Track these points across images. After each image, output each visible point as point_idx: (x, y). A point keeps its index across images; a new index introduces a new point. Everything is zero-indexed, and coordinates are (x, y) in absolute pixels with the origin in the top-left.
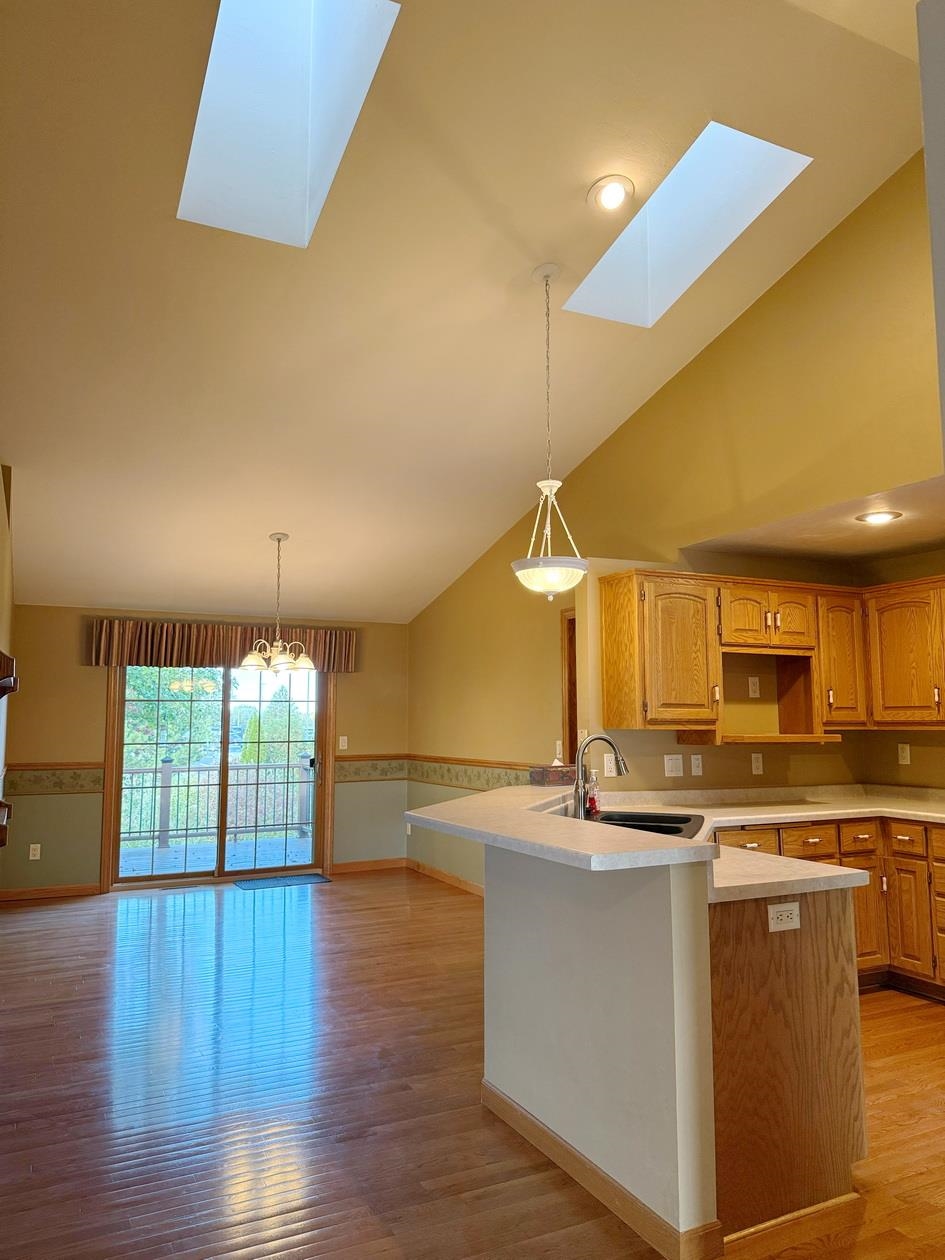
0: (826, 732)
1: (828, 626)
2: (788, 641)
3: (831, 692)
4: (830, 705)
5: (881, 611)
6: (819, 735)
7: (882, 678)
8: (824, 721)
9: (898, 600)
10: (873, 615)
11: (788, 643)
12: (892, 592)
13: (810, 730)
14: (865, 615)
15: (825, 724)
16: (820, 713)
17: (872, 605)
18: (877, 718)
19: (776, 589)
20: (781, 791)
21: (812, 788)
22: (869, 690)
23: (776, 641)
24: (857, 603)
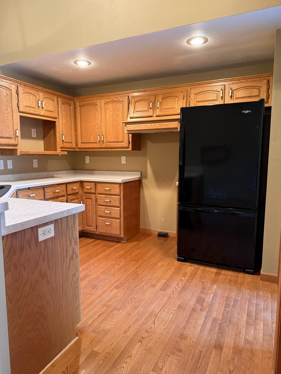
0: (61, 151)
1: (62, 110)
2: (47, 114)
3: (63, 136)
4: (63, 141)
5: (81, 106)
6: (59, 152)
7: (81, 132)
8: (61, 146)
9: (87, 102)
10: (78, 108)
11: (47, 115)
12: (84, 99)
13: (55, 150)
14: (75, 108)
15: (61, 148)
16: (59, 144)
17: (77, 103)
18: (79, 147)
19: (42, 91)
20: (45, 173)
21: (56, 172)
22: (76, 136)
23: (42, 113)
24: (72, 103)
